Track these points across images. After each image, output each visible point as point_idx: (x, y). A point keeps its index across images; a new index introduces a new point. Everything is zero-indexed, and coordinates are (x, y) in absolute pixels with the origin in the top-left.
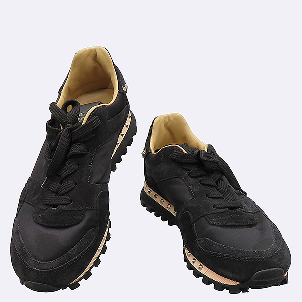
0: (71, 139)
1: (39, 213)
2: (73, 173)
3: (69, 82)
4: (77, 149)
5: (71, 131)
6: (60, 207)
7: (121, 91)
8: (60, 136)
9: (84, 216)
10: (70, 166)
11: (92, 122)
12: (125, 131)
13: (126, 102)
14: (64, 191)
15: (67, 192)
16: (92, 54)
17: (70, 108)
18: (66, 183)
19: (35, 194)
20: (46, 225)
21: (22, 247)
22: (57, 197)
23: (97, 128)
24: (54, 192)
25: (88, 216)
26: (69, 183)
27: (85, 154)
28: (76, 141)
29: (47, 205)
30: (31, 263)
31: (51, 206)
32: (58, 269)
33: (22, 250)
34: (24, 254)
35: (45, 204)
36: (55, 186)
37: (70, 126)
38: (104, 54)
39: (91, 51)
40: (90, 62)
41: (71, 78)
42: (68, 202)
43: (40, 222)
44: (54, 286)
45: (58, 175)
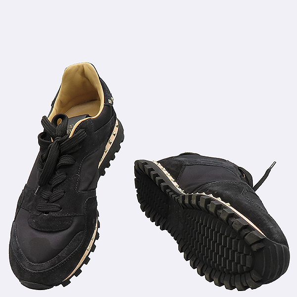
0: (60, 151)
1: (33, 218)
2: (61, 182)
3: (61, 96)
4: (65, 160)
5: (59, 143)
6: (51, 214)
7: (107, 104)
8: (50, 148)
9: (72, 222)
10: (60, 176)
11: (78, 135)
12: (112, 139)
13: (113, 114)
14: (54, 199)
15: (57, 200)
16: (80, 70)
17: (60, 121)
18: (56, 192)
19: (30, 201)
20: (39, 229)
21: (18, 249)
22: (48, 204)
23: (84, 140)
24: (46, 199)
25: (76, 221)
26: (59, 191)
27: (72, 164)
28: (64, 153)
29: (40, 211)
30: (26, 265)
31: (43, 212)
32: (50, 270)
33: (18, 253)
34: (20, 256)
35: (38, 210)
36: (47, 194)
37: (59, 139)
38: (90, 69)
39: (79, 66)
40: (78, 76)
41: (62, 92)
42: (57, 209)
43: (34, 226)
44: (47, 285)
45: (49, 184)
